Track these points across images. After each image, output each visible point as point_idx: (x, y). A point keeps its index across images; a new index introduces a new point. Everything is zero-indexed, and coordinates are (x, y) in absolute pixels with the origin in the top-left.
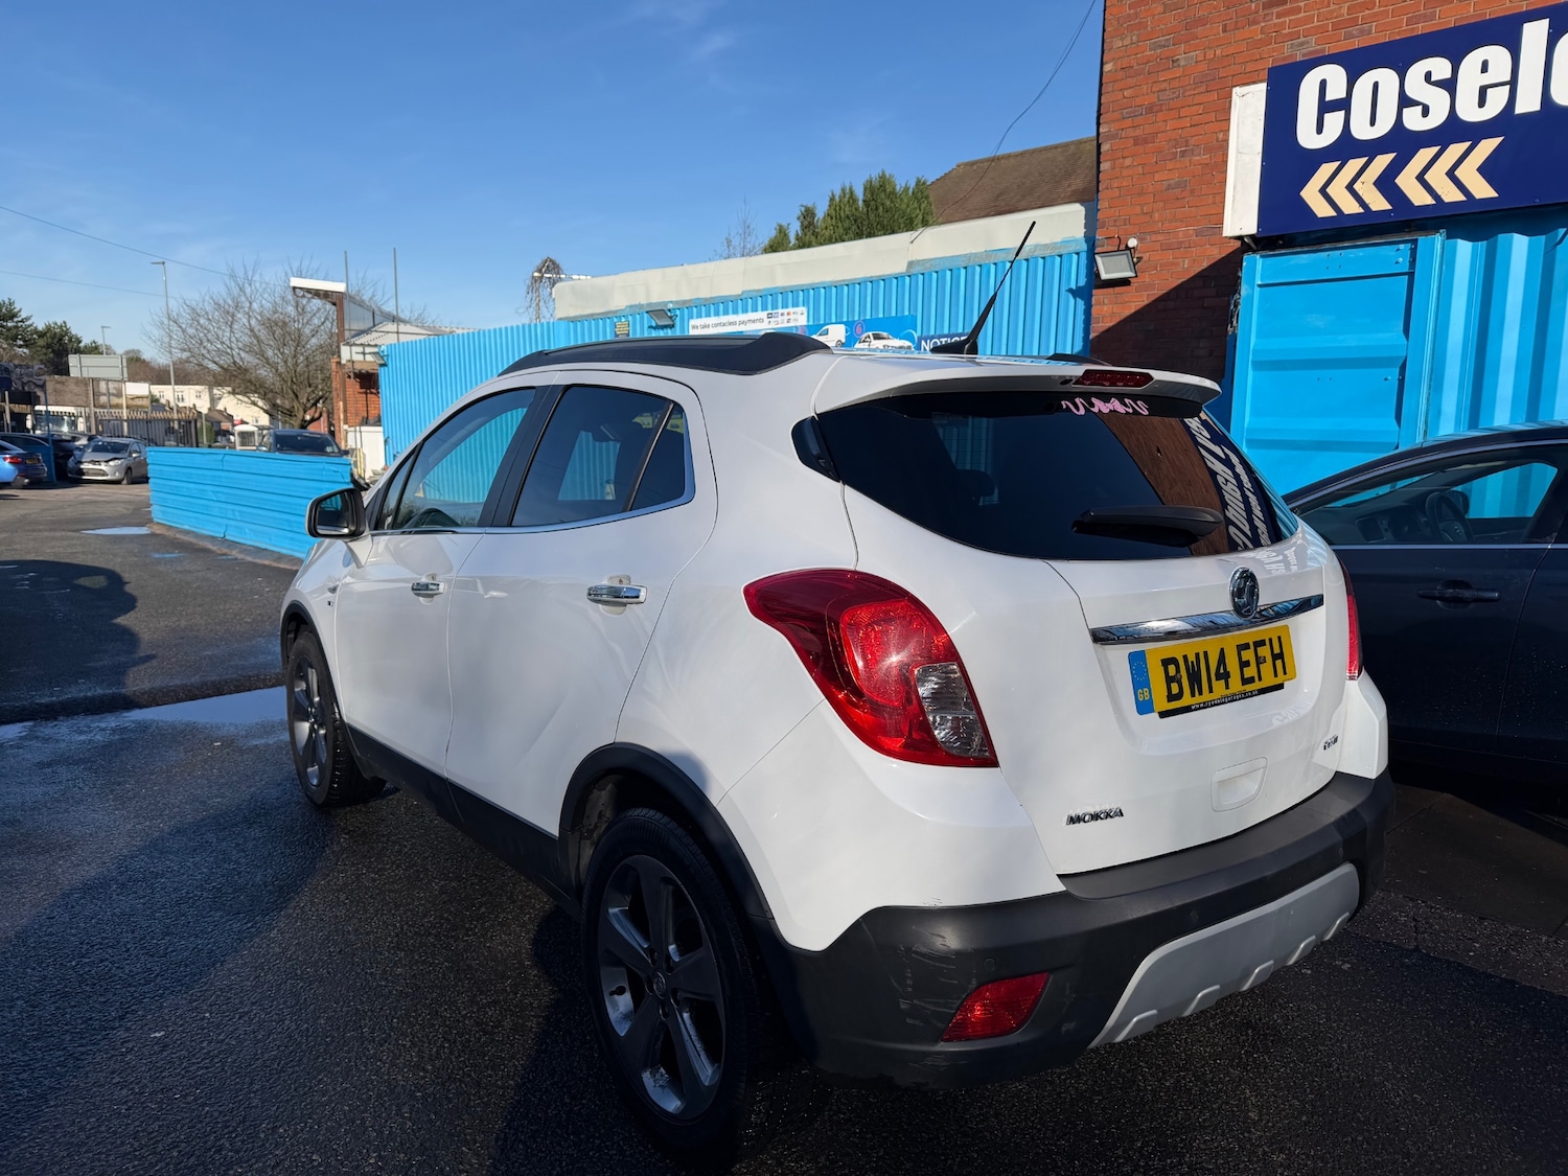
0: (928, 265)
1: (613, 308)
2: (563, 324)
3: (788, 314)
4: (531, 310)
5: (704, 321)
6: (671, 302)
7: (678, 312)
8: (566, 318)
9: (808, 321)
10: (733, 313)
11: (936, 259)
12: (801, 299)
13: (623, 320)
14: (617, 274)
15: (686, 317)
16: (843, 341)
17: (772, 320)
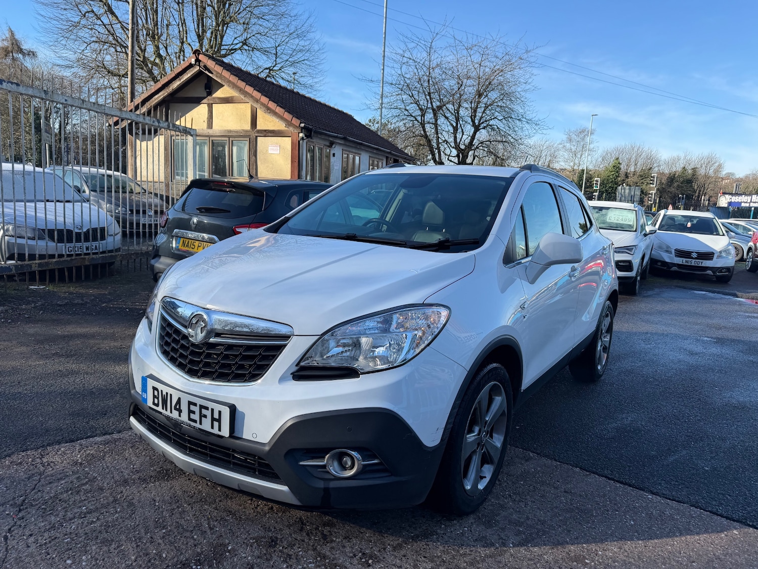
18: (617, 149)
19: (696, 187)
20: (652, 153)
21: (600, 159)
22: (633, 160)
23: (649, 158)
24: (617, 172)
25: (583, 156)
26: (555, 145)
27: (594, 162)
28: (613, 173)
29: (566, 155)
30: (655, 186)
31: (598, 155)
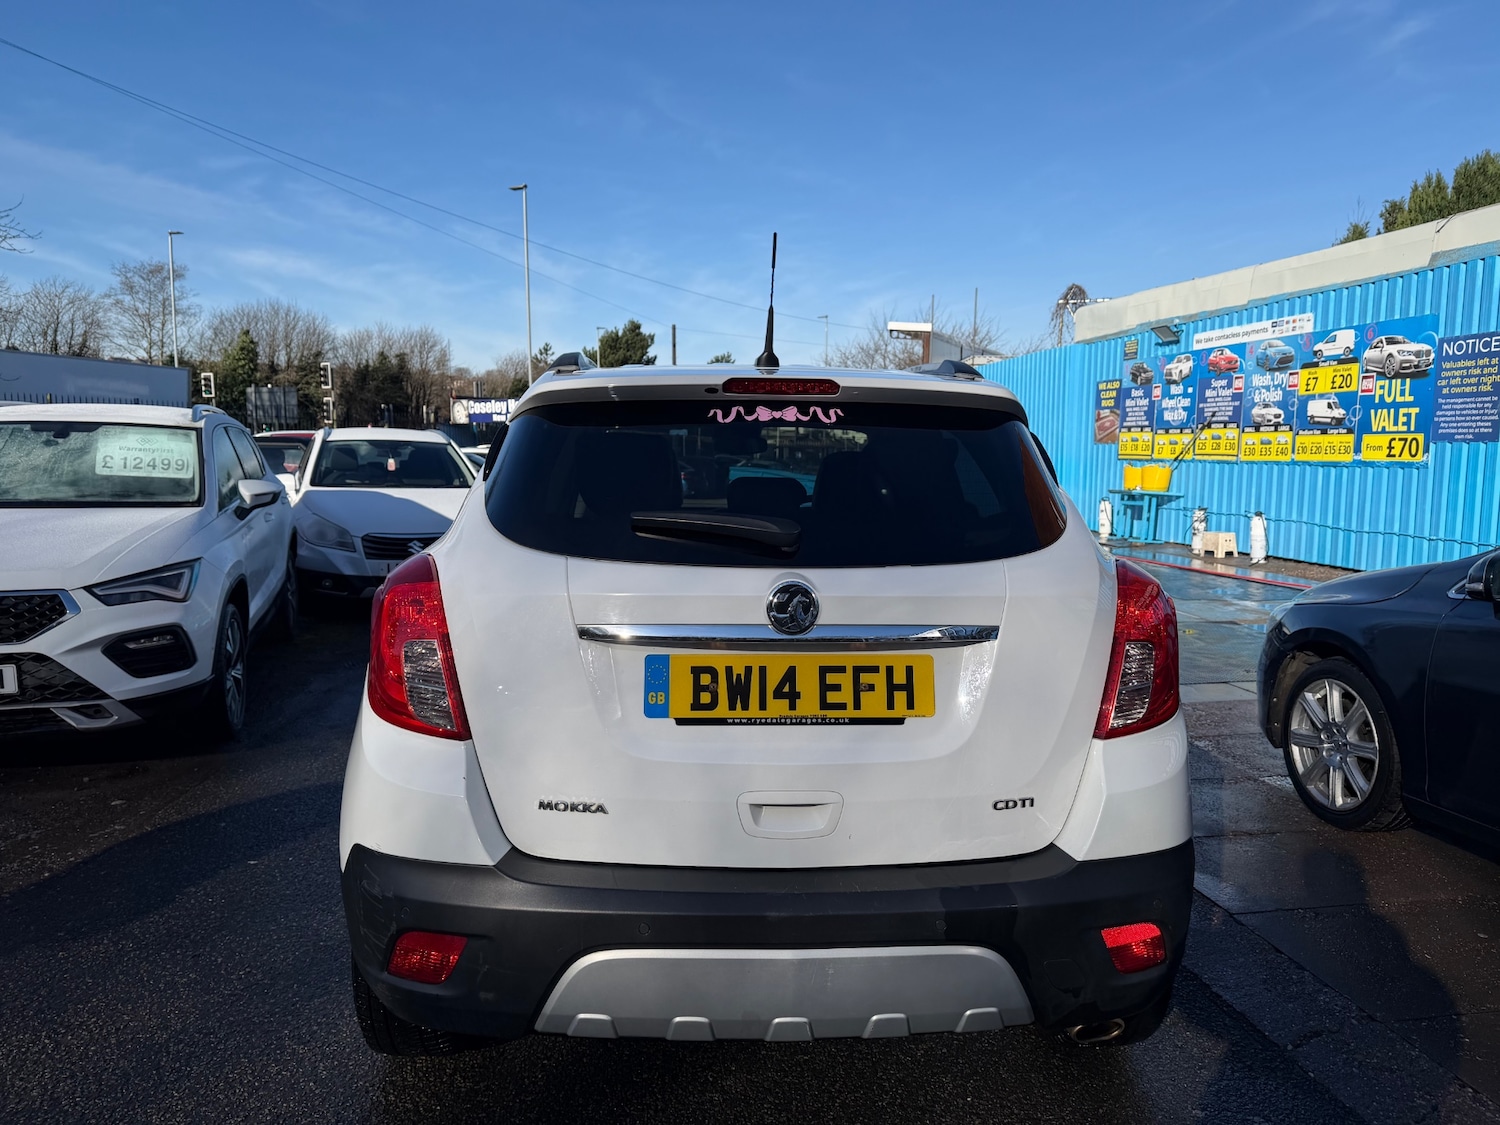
0: (1454, 256)
1: (1125, 328)
2: (1080, 347)
3: (1294, 321)
4: (1054, 336)
5: (1209, 334)
6: (1178, 317)
7: (1184, 327)
8: (1082, 341)
9: (1315, 327)
10: (1238, 325)
11: (1466, 248)
12: (1309, 304)
13: (1133, 338)
14: (1131, 294)
15: (1191, 332)
16: (1352, 347)
17: (1276, 329)
18: (243, 311)
19: (410, 390)
20: (317, 323)
21: (209, 333)
22: (280, 335)
23: (312, 331)
24: (251, 361)
25: (168, 326)
26: (93, 297)
27: (197, 338)
28: (243, 362)
29: (126, 322)
30: (330, 387)
31: (201, 325)
